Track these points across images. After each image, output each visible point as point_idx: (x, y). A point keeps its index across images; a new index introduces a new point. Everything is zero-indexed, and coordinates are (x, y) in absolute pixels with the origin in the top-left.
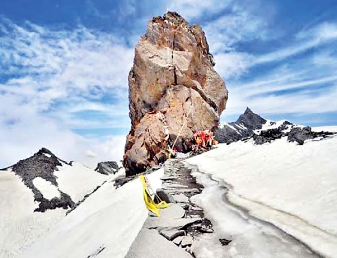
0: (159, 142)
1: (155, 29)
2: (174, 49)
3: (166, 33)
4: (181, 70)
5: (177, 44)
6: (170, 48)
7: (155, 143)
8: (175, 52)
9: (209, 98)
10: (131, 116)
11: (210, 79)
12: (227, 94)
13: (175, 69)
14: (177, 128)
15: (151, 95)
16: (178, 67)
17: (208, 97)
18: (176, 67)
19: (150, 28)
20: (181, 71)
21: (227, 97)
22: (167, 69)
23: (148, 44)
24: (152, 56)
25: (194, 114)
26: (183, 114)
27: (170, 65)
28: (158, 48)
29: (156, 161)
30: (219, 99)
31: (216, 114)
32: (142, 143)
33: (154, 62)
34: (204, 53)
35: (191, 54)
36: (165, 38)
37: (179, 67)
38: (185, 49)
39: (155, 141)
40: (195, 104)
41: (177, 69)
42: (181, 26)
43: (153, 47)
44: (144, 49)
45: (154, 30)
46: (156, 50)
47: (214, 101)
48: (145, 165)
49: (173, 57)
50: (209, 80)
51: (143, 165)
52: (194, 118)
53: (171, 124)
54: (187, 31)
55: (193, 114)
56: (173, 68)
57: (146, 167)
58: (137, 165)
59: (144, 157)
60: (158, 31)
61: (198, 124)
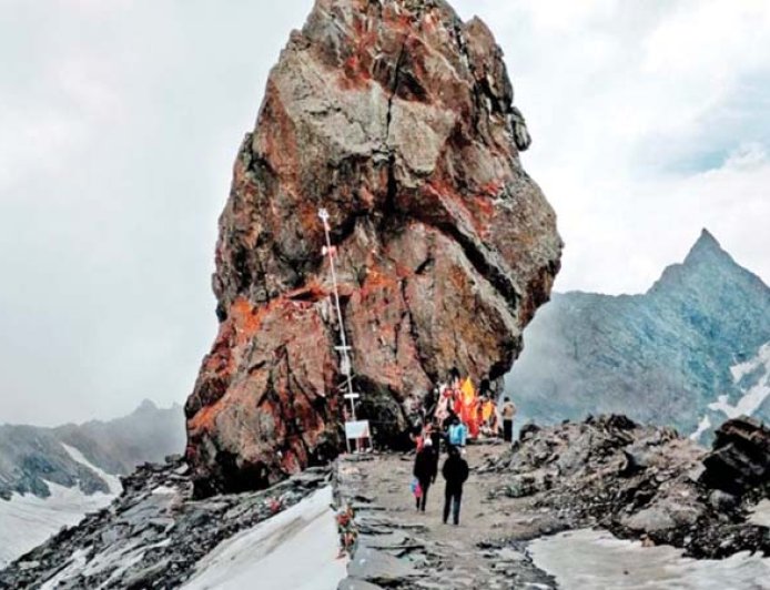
0: (319, 397)
1: (342, 19)
2: (393, 91)
3: (374, 33)
4: (412, 166)
5: (408, 76)
6: (383, 86)
7: (307, 398)
8: (397, 101)
9: (495, 264)
10: (218, 287)
11: (503, 197)
12: (560, 254)
13: (392, 159)
14: (381, 358)
15: (301, 230)
16: (401, 156)
17: (492, 259)
18: (396, 156)
19: (325, 14)
20: (411, 171)
21: (558, 262)
22: (364, 159)
23: (312, 65)
24: (324, 108)
25: (438, 320)
26: (403, 315)
27: (376, 147)
28: (345, 85)
29: (304, 458)
30: (527, 269)
31: (511, 324)
32: (261, 393)
33: (328, 131)
34: (496, 108)
35: (451, 117)
36: (370, 50)
37: (408, 156)
38: (432, 96)
39: (307, 390)
40: (444, 287)
41: (399, 161)
42: (428, 18)
43: (329, 75)
44: (297, 81)
45: (336, 21)
46: (337, 89)
47: (508, 276)
48: (264, 466)
49: (389, 117)
50: (500, 200)
51: (261, 465)
52: (436, 333)
53: (361, 345)
54: (444, 38)
55: (434, 318)
56: (386, 158)
57: (268, 472)
58: (239, 462)
59: (264, 438)
60: (348, 27)
61: (448, 352)
